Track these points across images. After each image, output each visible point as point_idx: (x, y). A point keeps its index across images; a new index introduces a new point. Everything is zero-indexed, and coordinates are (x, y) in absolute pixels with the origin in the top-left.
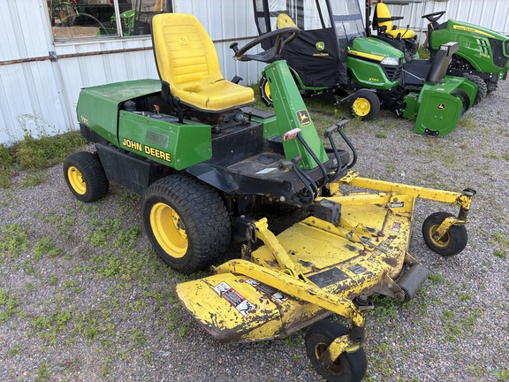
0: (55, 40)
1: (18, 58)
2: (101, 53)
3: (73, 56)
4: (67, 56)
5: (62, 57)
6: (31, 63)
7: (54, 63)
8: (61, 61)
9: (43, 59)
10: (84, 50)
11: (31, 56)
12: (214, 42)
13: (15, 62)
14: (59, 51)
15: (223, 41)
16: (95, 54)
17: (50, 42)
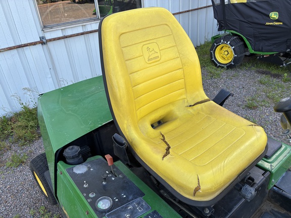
0: (45, 27)
1: (13, 45)
2: (82, 34)
3: (59, 39)
4: (54, 39)
5: (50, 40)
6: (25, 48)
7: (45, 46)
8: (50, 44)
9: (34, 44)
10: (69, 32)
11: (23, 43)
12: (174, 14)
13: (10, 49)
14: (49, 36)
15: (180, 13)
16: (78, 35)
17: (40, 29)
